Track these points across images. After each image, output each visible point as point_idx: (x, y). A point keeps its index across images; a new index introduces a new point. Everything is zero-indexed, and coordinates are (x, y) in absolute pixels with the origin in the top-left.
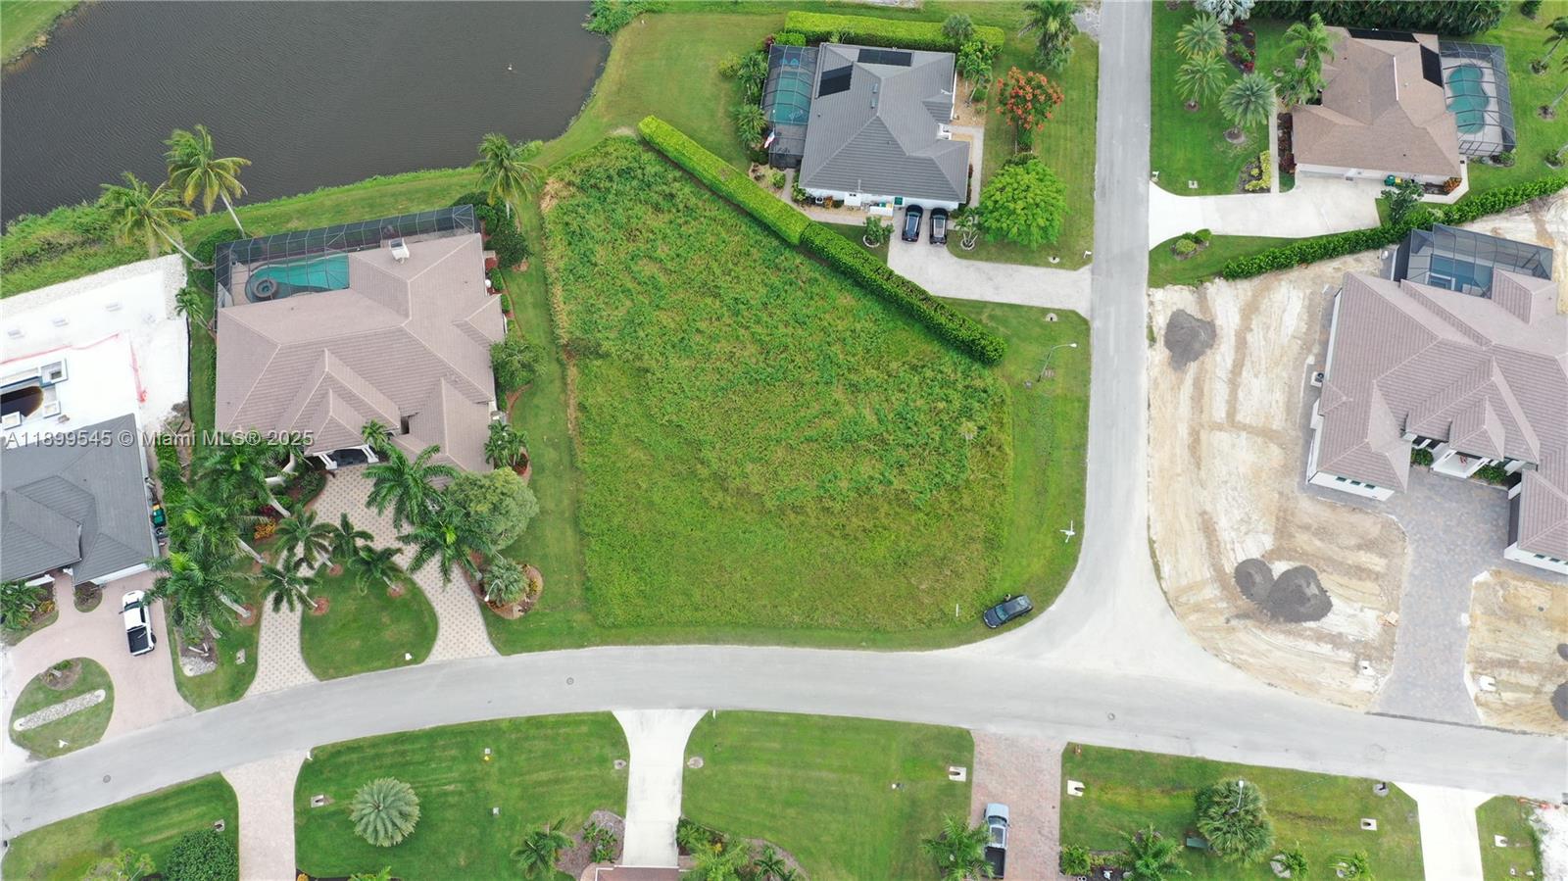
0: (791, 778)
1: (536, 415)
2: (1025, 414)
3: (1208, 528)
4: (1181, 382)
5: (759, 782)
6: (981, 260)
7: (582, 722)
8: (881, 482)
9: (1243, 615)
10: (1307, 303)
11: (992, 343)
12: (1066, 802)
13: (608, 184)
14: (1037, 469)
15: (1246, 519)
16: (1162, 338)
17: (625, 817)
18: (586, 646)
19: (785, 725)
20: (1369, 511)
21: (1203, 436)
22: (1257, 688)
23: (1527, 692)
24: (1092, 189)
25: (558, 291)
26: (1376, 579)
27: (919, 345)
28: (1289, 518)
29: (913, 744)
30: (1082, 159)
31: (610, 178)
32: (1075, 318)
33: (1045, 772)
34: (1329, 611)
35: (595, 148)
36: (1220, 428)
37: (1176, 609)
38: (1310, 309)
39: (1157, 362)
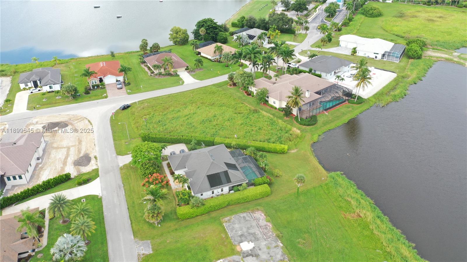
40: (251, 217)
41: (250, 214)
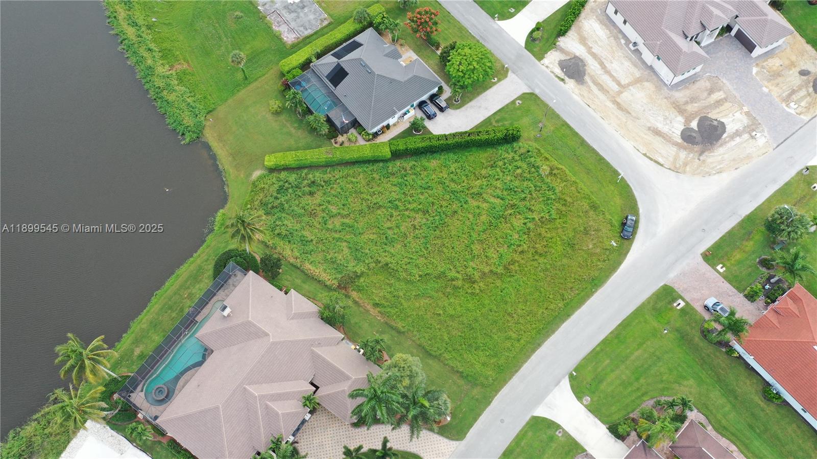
0: (627, 368)
1: (360, 327)
2: (550, 148)
3: (657, 133)
4: (589, 87)
5: (618, 382)
6: (468, 102)
7: (526, 432)
8: (530, 222)
9: (702, 153)
10: (598, 22)
11: (513, 130)
12: (725, 276)
13: (279, 201)
14: (577, 164)
15: (665, 118)
16: (566, 77)
17: (586, 451)
18: (492, 400)
19: (602, 350)
20: (699, 79)
21: (618, 100)
22: (735, 174)
23: (807, 97)
24: (478, 41)
25: (307, 266)
26: (726, 101)
27: (483, 156)
28: (677, 104)
29: (653, 309)
30: (461, 33)
31: (276, 198)
32: (528, 96)
33: (706, 273)
34: (725, 126)
35: (252, 191)
36: (620, 93)
37: (679, 171)
38: (601, 22)
39: (573, 87)
40: (298, 31)
41: (300, 35)
